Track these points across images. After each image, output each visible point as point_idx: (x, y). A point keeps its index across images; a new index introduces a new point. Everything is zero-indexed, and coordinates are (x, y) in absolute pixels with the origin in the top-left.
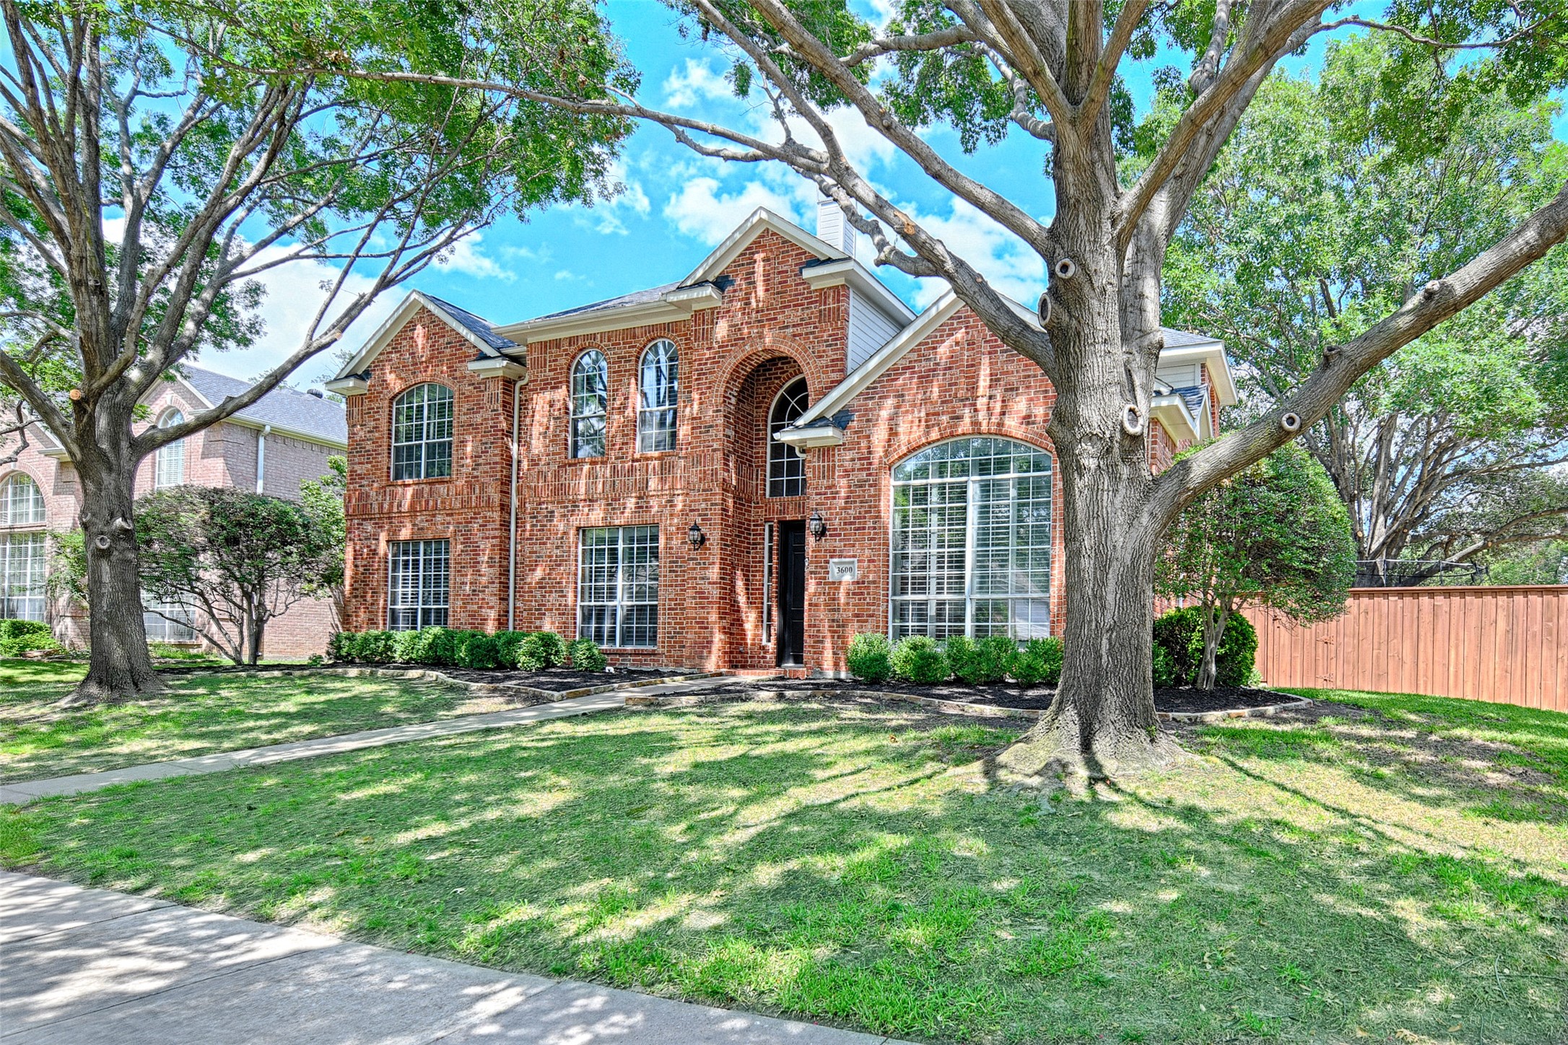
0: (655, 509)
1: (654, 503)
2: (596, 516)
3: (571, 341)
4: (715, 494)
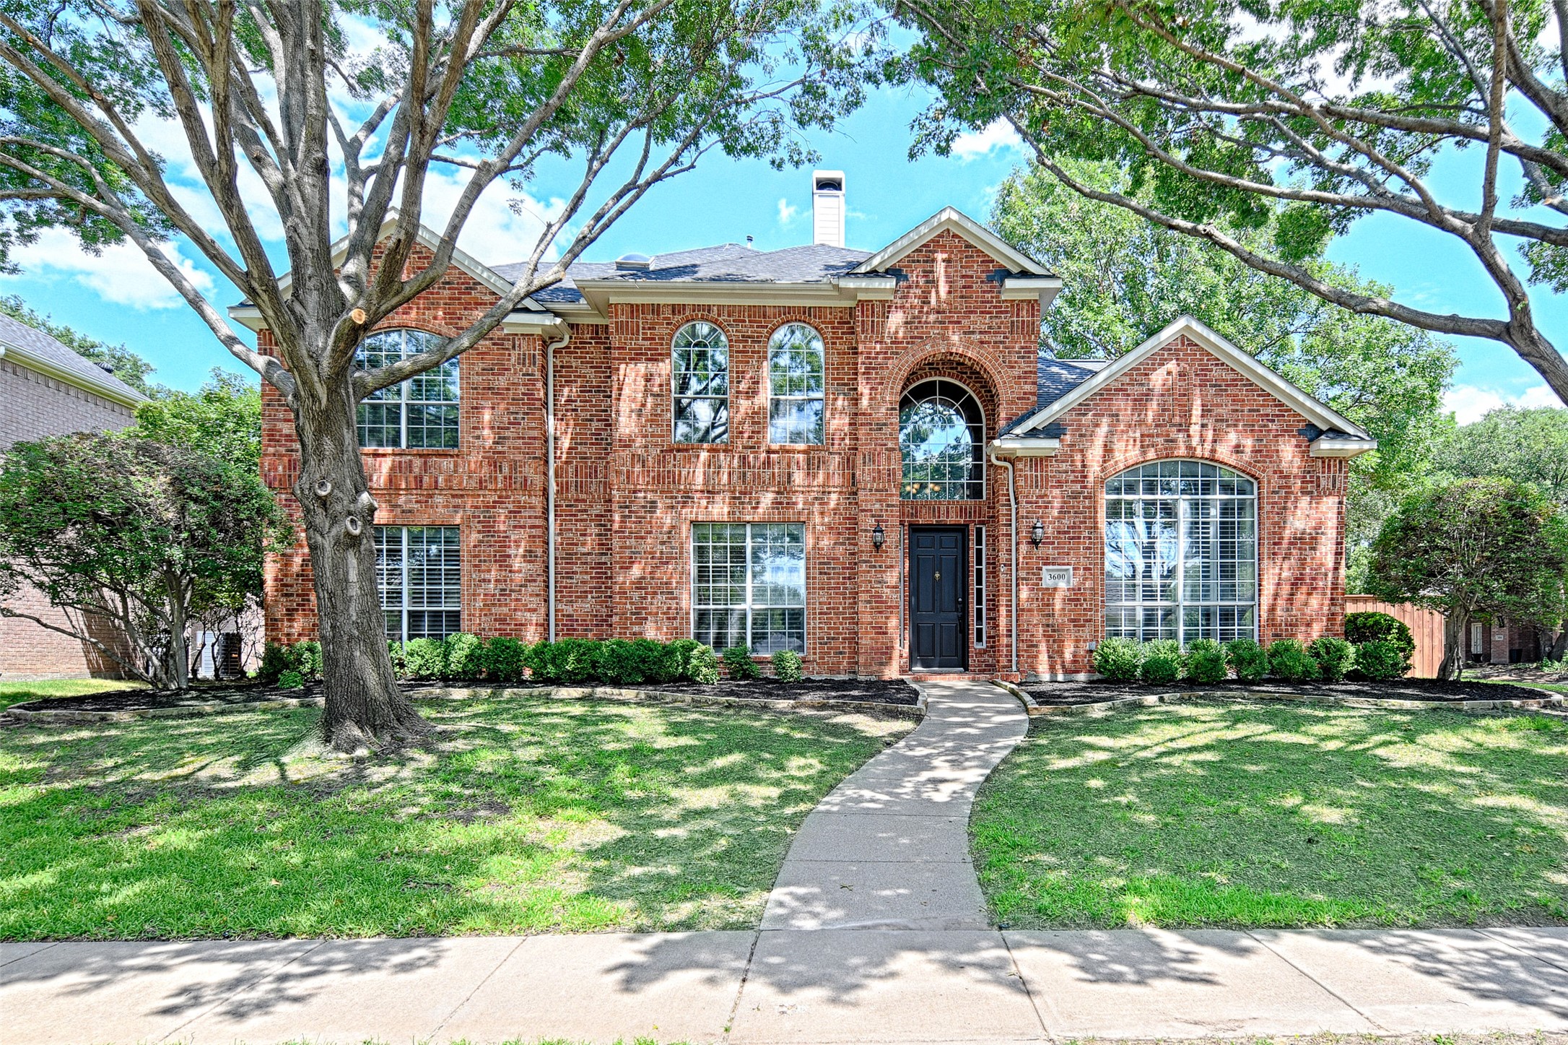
0: (800, 506)
1: (800, 500)
2: (720, 510)
3: (675, 309)
4: (892, 495)
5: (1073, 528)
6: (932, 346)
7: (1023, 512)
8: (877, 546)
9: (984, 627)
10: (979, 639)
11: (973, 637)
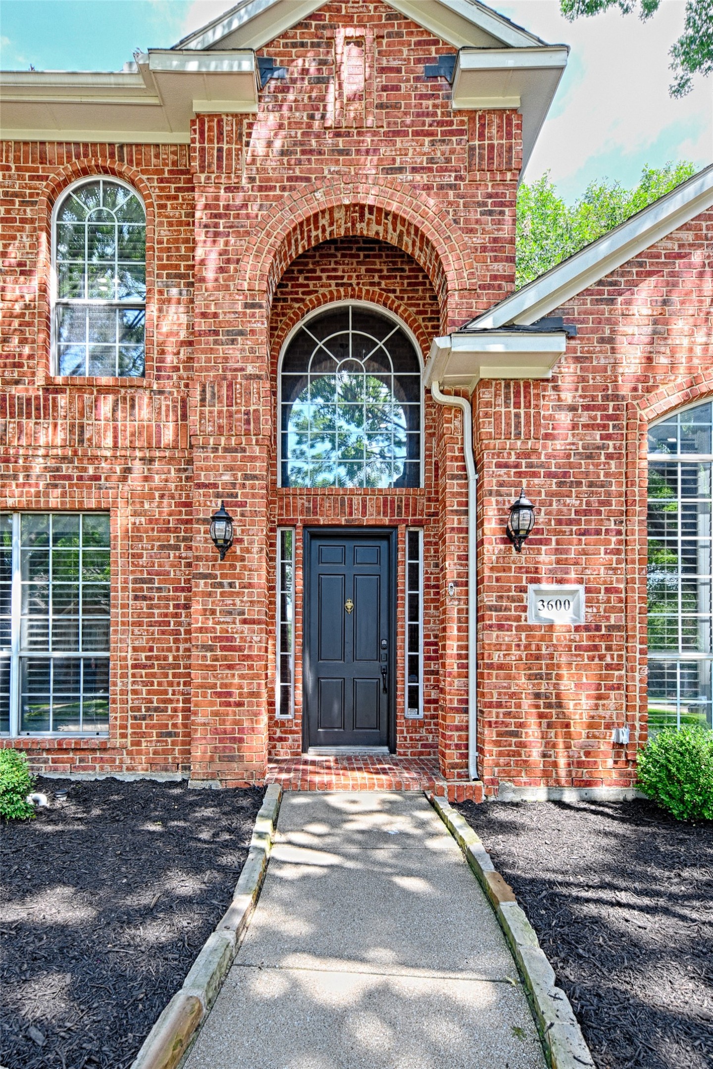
4: (253, 459)
5: (586, 513)
6: (326, 194)
7: (491, 483)
8: (224, 547)
9: (421, 685)
10: (414, 704)
11: (403, 700)
